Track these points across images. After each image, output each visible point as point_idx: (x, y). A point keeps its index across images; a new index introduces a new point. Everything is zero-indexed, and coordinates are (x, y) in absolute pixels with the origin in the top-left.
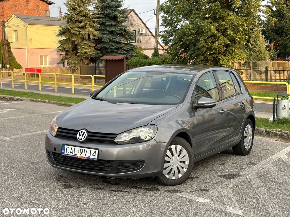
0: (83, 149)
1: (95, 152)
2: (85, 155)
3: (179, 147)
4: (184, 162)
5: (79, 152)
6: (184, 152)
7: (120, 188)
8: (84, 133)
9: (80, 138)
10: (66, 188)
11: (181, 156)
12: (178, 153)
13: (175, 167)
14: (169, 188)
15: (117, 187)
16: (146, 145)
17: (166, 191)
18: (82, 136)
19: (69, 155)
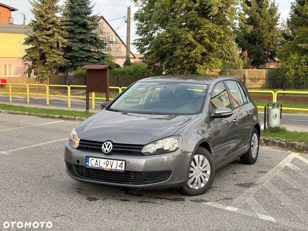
0: (109, 161)
1: (122, 163)
2: (111, 166)
3: (202, 157)
4: (206, 172)
5: (104, 164)
6: (206, 162)
7: (145, 199)
8: (109, 144)
9: (105, 150)
10: (91, 201)
11: (204, 166)
12: (201, 162)
13: (197, 177)
14: (194, 198)
15: (141, 199)
16: (170, 155)
17: (192, 201)
18: (107, 148)
19: (94, 167)
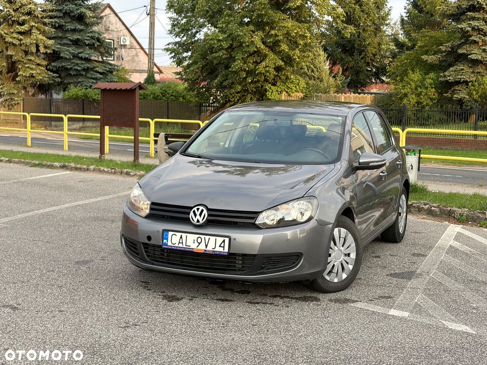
0: (203, 237)
1: (224, 241)
2: (206, 246)
3: (343, 230)
4: (349, 255)
5: (194, 243)
6: (350, 238)
7: (256, 298)
8: (202, 211)
9: (196, 220)
10: (171, 301)
11: (346, 245)
12: (342, 240)
13: (337, 264)
14: (333, 296)
15: (250, 297)
16: (298, 230)
17: (331, 300)
18: (199, 217)
19: (177, 247)
